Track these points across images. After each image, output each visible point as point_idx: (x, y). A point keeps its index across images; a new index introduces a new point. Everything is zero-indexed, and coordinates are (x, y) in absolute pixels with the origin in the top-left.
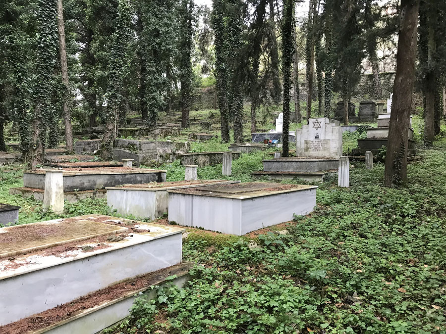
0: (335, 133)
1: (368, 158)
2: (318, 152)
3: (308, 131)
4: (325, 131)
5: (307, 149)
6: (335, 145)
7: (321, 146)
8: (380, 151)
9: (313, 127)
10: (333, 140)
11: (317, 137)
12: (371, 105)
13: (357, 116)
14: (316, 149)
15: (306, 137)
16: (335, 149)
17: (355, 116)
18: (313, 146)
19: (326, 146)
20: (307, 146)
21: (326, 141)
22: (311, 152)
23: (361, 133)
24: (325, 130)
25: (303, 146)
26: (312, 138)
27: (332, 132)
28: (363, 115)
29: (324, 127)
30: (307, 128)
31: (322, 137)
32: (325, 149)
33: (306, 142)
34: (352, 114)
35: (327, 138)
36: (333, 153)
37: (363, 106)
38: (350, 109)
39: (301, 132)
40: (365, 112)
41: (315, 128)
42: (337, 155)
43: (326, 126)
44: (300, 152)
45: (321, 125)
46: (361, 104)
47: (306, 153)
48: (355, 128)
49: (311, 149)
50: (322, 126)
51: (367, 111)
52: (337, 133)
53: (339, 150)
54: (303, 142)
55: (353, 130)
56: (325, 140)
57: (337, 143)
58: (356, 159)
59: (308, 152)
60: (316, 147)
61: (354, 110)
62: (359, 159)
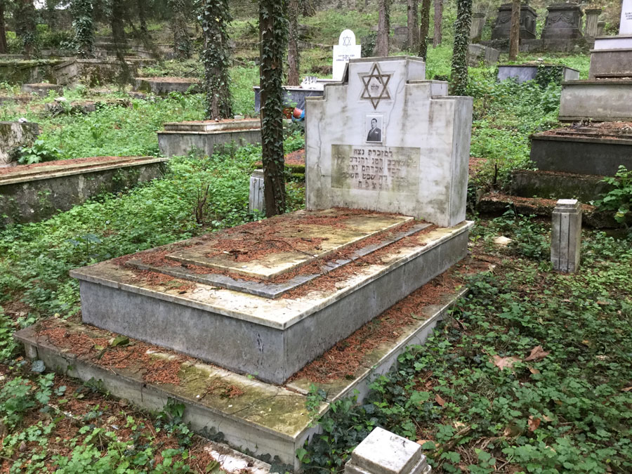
0: (439, 124)
1: (565, 227)
2: (374, 193)
3: (344, 110)
4: (406, 114)
5: (340, 178)
6: (440, 171)
7: (386, 172)
8: (607, 188)
9: (362, 97)
10: (431, 150)
11: (374, 137)
12: (571, 14)
13: (538, 37)
14: (370, 181)
15: (338, 135)
16: (435, 189)
17: (534, 37)
18: (359, 170)
19: (403, 173)
20: (340, 169)
21: (406, 155)
22: (354, 192)
23: (543, 89)
24: (405, 111)
25: (328, 165)
26: (357, 139)
27: (431, 120)
28: (551, 36)
29: (401, 97)
30: (342, 98)
31: (391, 138)
32: (399, 184)
33: (338, 152)
34: (528, 34)
35: (410, 142)
36: (430, 202)
37: (554, 14)
38: (524, 21)
39: (323, 113)
40: (557, 30)
41: (371, 98)
42: (443, 212)
43: (407, 93)
44: (319, 184)
45: (392, 86)
46: (550, 10)
47: (338, 191)
48: (529, 71)
49: (354, 181)
50: (392, 94)
51: (561, 27)
52: (448, 123)
53: (452, 193)
54: (328, 150)
55: (525, 77)
56: (401, 149)
57: (447, 165)
58: (518, 210)
59: (345, 189)
60: (371, 172)
61: (533, 23)
62: (527, 211)
